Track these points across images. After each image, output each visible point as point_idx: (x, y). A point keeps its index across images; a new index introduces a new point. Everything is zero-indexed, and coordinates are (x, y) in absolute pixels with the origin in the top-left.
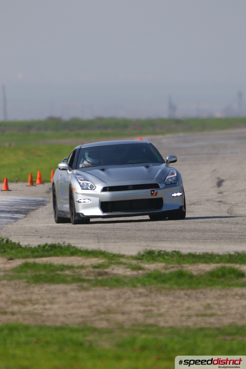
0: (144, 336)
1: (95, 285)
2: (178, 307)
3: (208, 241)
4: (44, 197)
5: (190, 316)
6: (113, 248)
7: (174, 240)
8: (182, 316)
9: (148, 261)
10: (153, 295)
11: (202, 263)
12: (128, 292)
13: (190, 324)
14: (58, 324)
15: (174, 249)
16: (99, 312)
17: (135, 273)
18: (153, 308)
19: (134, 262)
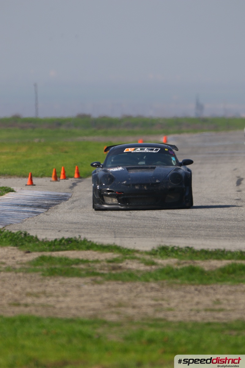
0: (152, 330)
1: (109, 279)
2: (187, 302)
3: (222, 238)
4: (67, 193)
5: (198, 311)
6: (128, 243)
7: (188, 237)
8: (191, 310)
9: (162, 256)
10: (164, 290)
11: (214, 259)
12: (140, 286)
13: (198, 319)
14: (69, 317)
15: (187, 245)
16: (110, 306)
17: (148, 268)
18: (163, 302)
19: (148, 257)
